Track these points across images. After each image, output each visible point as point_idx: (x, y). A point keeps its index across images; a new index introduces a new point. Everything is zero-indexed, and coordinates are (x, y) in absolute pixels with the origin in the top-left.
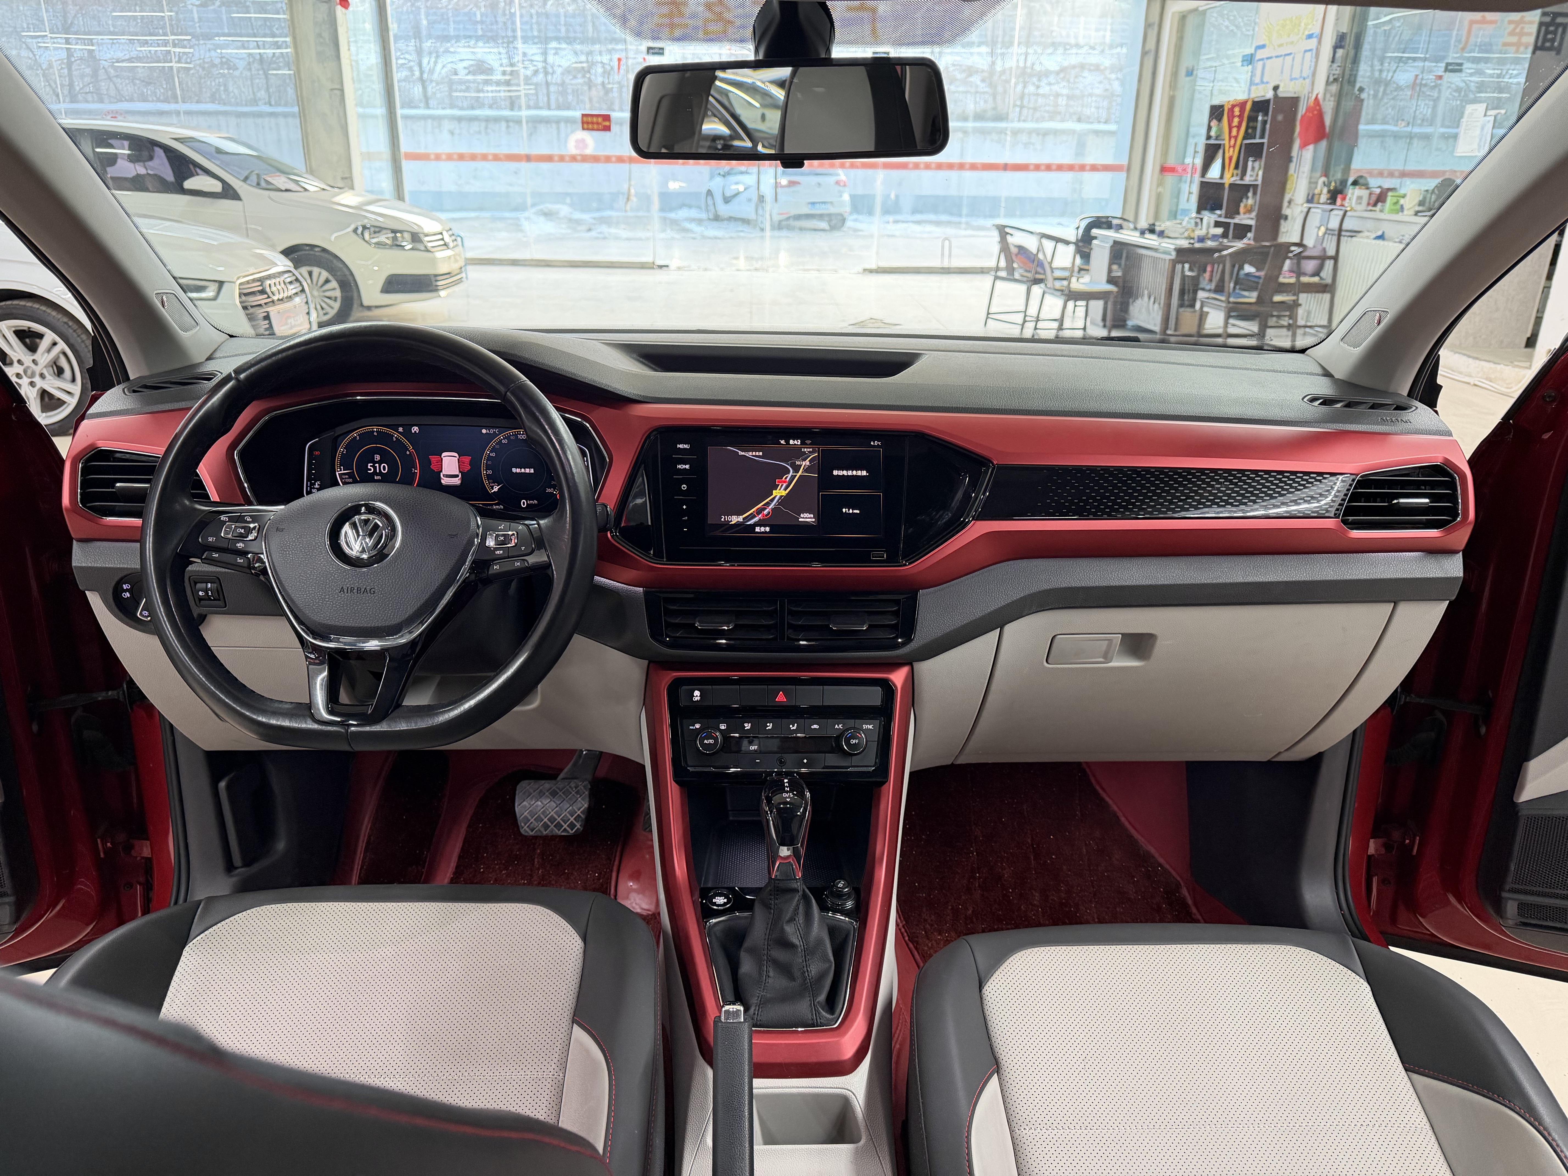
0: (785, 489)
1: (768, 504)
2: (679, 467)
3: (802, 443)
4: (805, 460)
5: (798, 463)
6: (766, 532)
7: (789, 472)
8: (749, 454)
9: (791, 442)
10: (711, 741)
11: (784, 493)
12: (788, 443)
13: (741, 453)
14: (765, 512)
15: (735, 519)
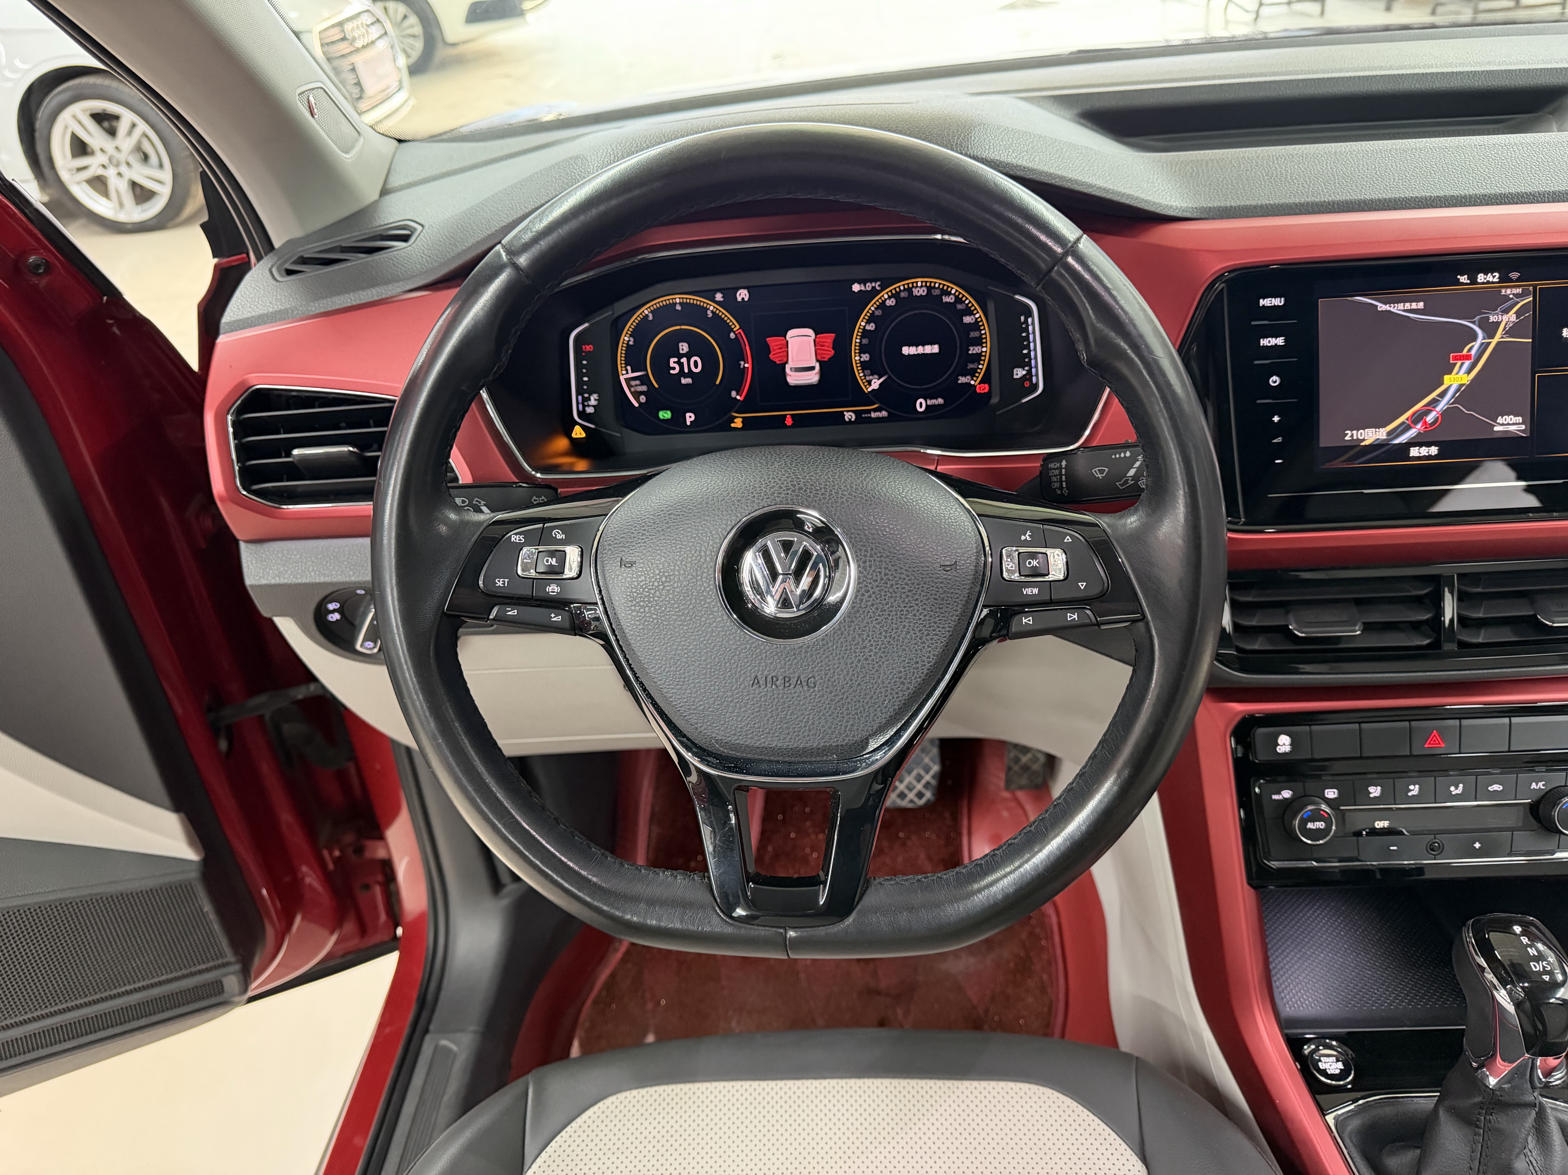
0: (1469, 372)
1: (1434, 402)
2: (1264, 342)
3: (1502, 280)
4: (1506, 311)
5: (1493, 319)
6: (1430, 457)
7: (1474, 338)
8: (1398, 308)
9: (1481, 278)
10: (1320, 825)
11: (1466, 379)
12: (1474, 281)
13: (1382, 307)
14: (1430, 418)
15: (1370, 436)
